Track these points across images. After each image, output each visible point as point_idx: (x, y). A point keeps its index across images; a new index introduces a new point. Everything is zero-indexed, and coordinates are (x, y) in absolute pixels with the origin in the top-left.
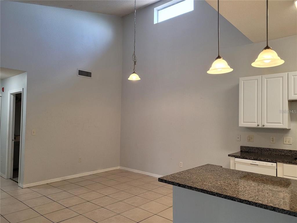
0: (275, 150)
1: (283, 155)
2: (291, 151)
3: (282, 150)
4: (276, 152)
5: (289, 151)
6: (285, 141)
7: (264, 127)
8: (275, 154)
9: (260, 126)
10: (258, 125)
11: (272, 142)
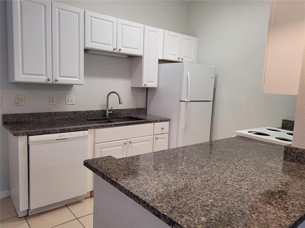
0: (56, 114)
1: (66, 119)
2: (75, 112)
3: (66, 112)
4: (58, 116)
5: (73, 113)
6: (67, 101)
7: (57, 82)
8: (57, 120)
9: (51, 82)
10: (48, 80)
11: (51, 103)
